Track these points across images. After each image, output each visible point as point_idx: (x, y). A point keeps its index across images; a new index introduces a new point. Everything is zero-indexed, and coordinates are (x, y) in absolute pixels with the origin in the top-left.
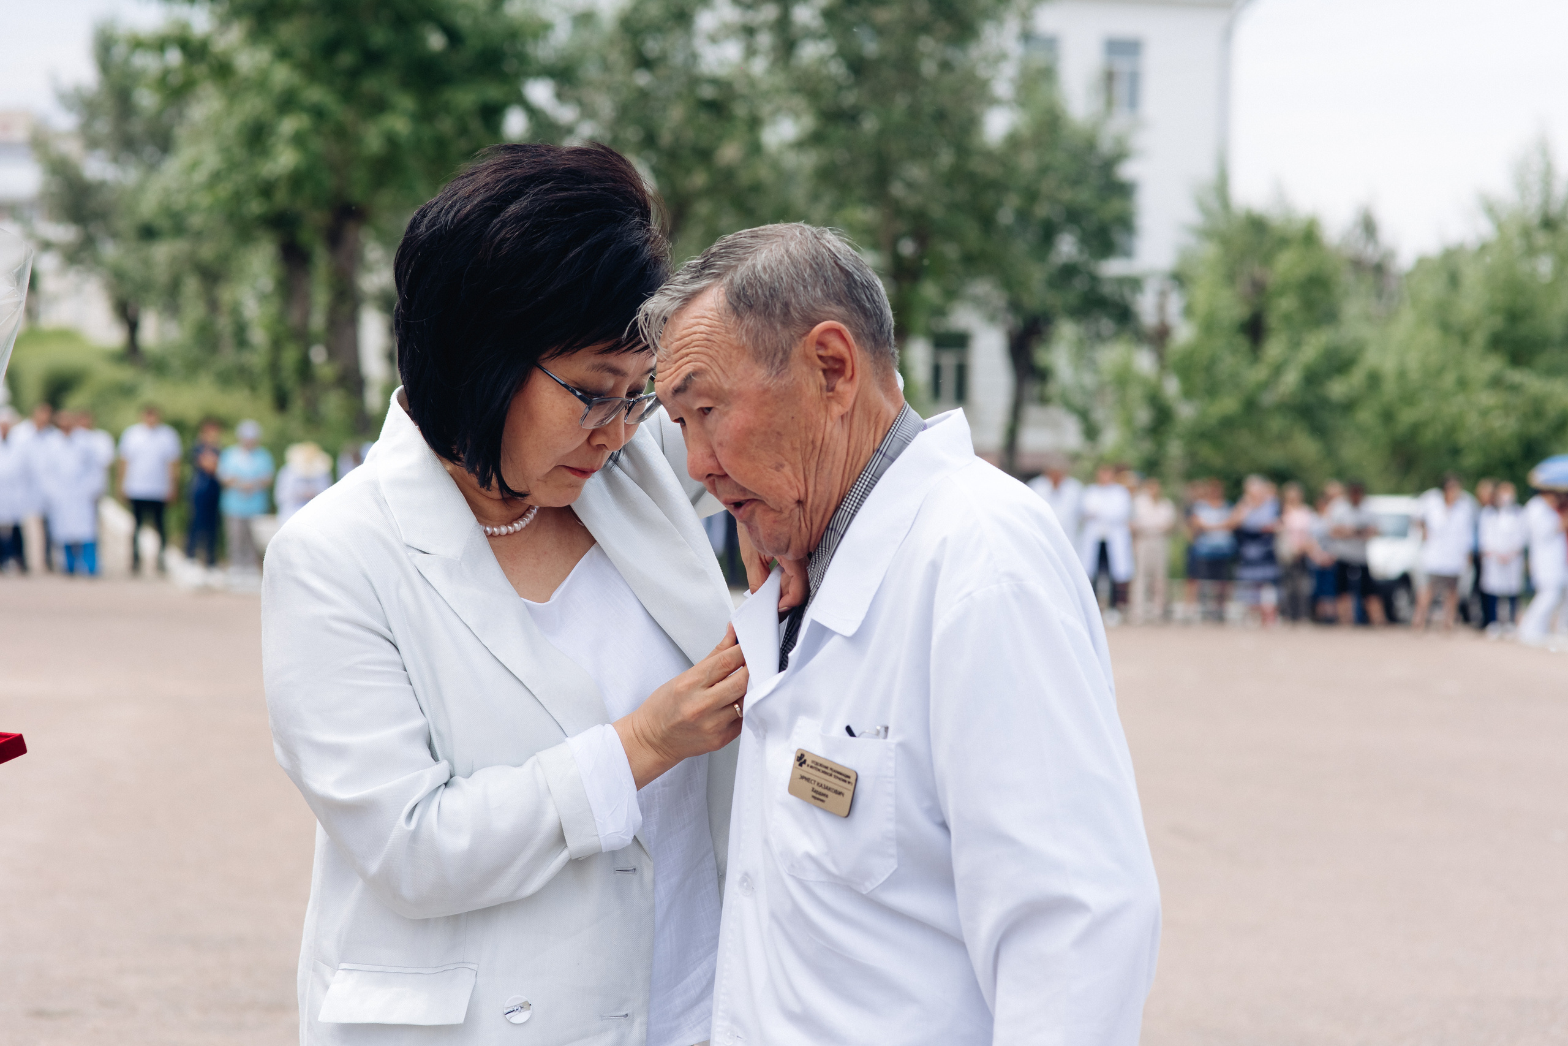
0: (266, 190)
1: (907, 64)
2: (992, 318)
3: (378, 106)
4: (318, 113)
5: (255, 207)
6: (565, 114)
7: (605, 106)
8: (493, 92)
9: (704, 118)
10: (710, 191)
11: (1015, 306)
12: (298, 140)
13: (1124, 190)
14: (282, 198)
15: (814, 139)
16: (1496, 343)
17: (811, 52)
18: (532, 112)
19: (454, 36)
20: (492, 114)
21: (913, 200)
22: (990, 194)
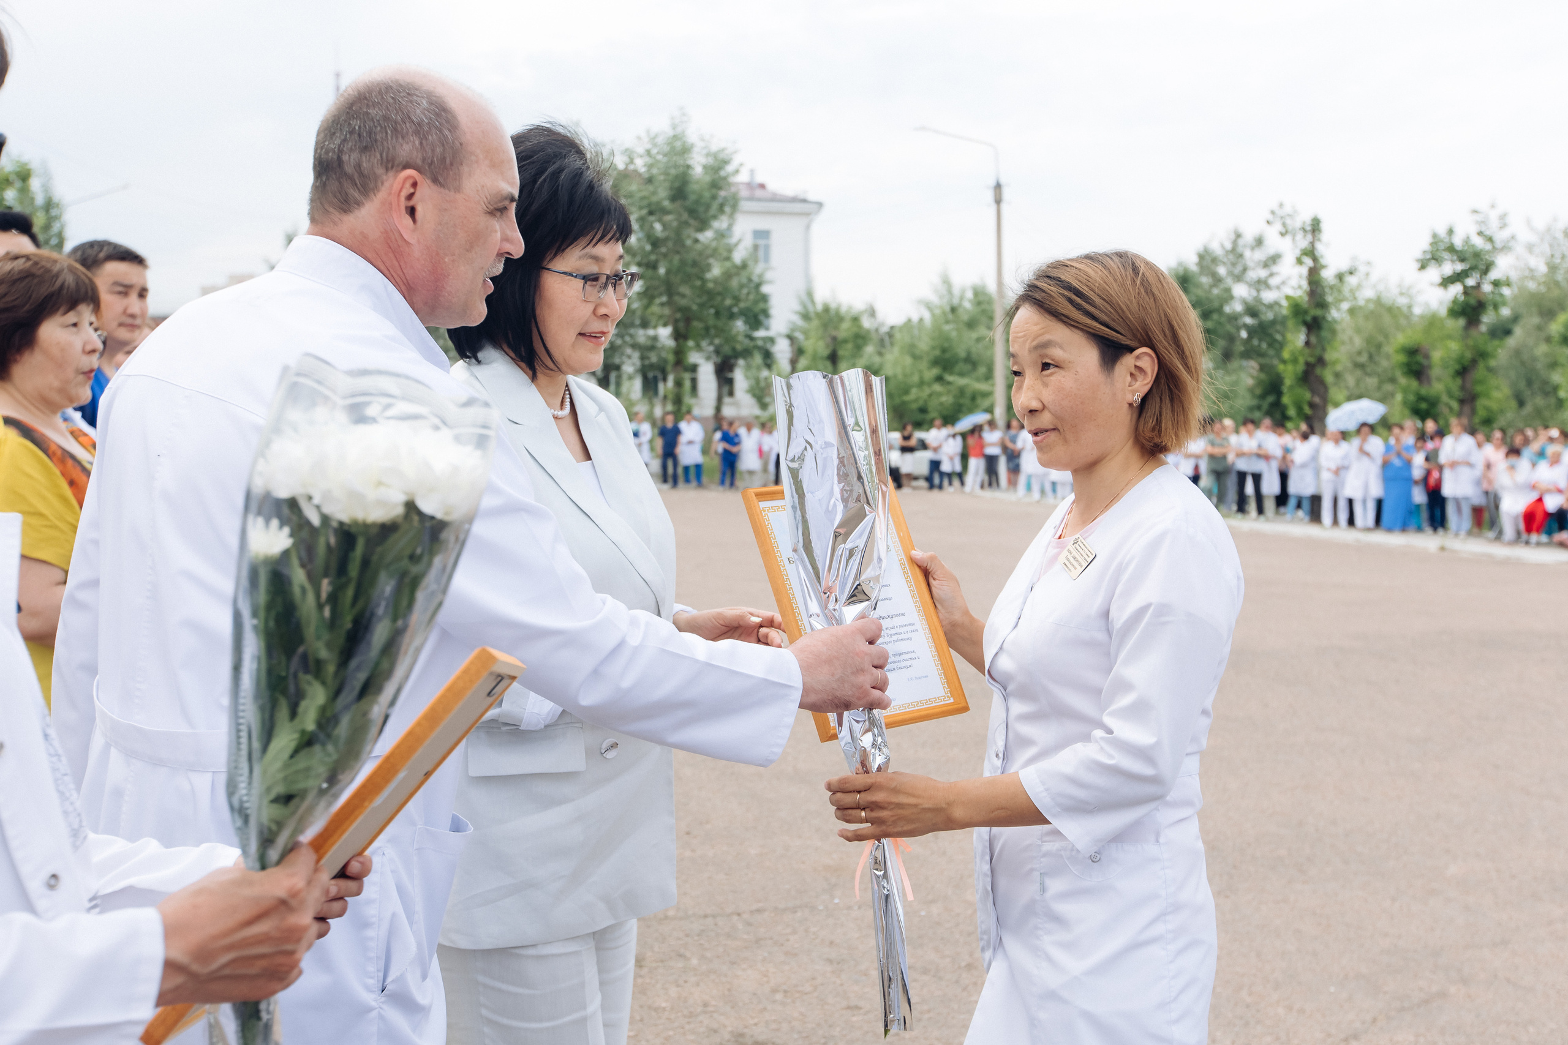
1: (679, 241)
2: (708, 358)
11: (717, 352)
13: (765, 298)
16: (936, 362)
21: (683, 302)
22: (719, 298)
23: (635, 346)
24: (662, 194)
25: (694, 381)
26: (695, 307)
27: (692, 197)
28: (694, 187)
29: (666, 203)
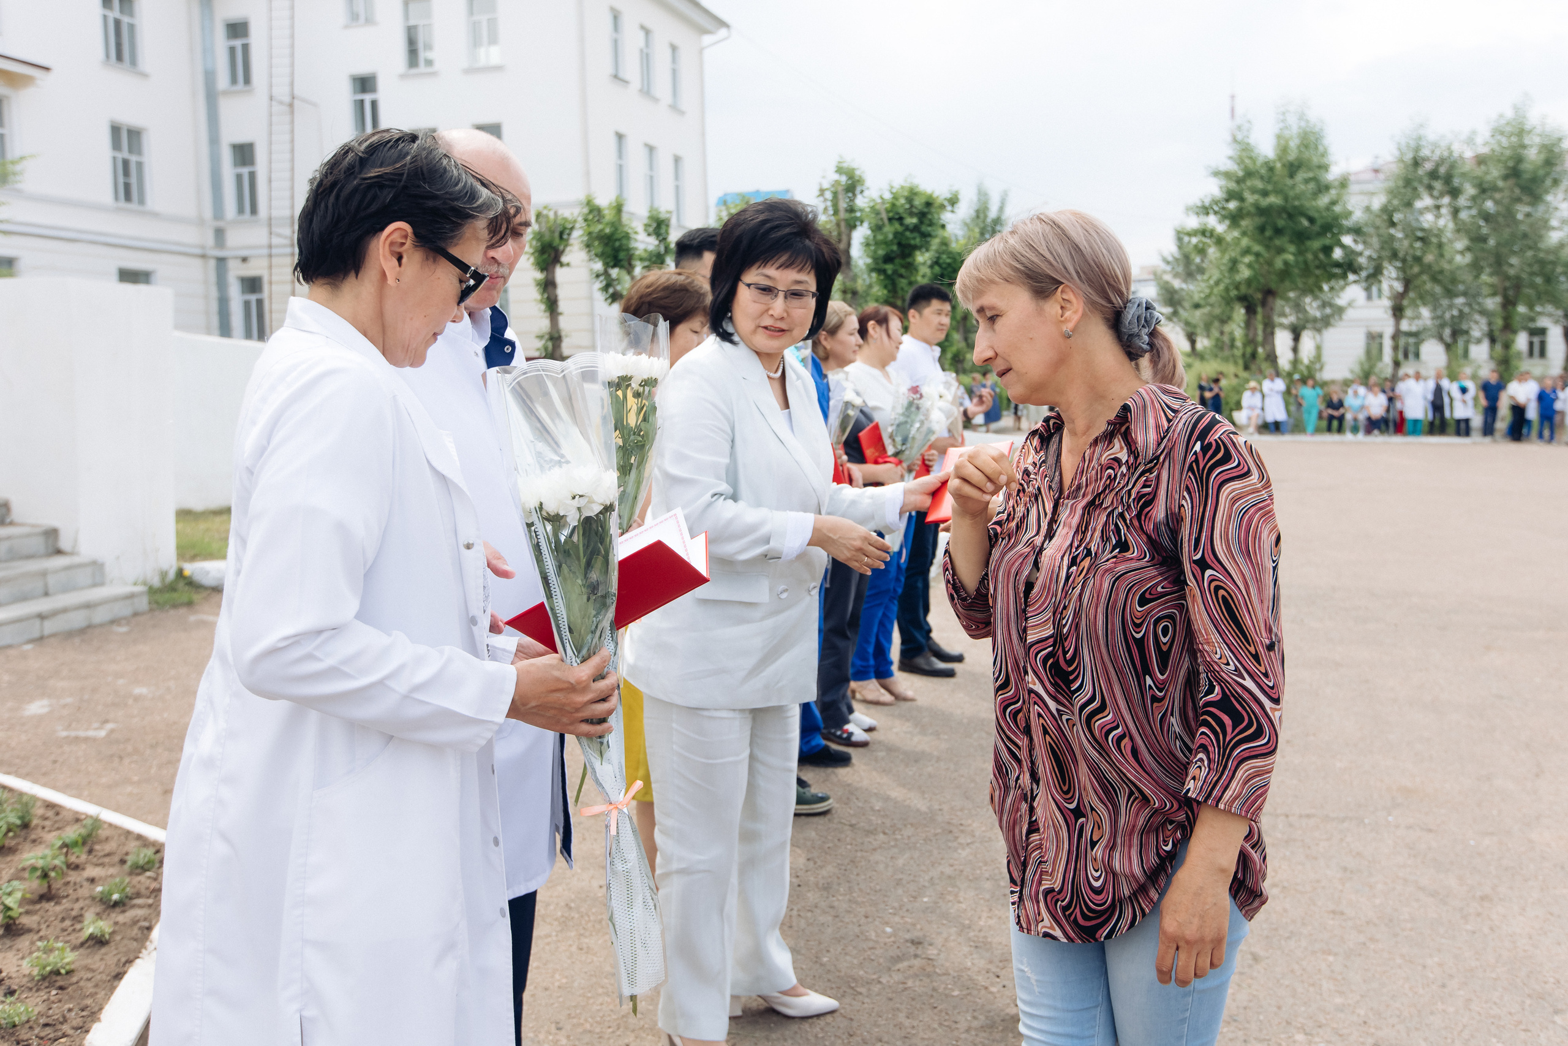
0: (1237, 287)
1: (1510, 214)
2: (1556, 322)
3: (1280, 251)
4: (1257, 255)
5: (1234, 293)
6: (1359, 248)
7: (1375, 241)
8: (1327, 240)
9: (1418, 244)
10: (1421, 273)
12: (1250, 266)
14: (1244, 289)
15: (1468, 249)
17: (1464, 215)
18: (1343, 246)
19: (1312, 220)
20: (1327, 250)
21: (1512, 272)
22: (1550, 267)
23: (1483, 312)
24: (1495, 173)
25: (1543, 344)
26: (1524, 276)
27: (1526, 176)
28: (1526, 166)
29: (1500, 184)
